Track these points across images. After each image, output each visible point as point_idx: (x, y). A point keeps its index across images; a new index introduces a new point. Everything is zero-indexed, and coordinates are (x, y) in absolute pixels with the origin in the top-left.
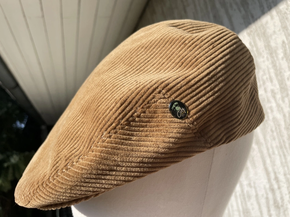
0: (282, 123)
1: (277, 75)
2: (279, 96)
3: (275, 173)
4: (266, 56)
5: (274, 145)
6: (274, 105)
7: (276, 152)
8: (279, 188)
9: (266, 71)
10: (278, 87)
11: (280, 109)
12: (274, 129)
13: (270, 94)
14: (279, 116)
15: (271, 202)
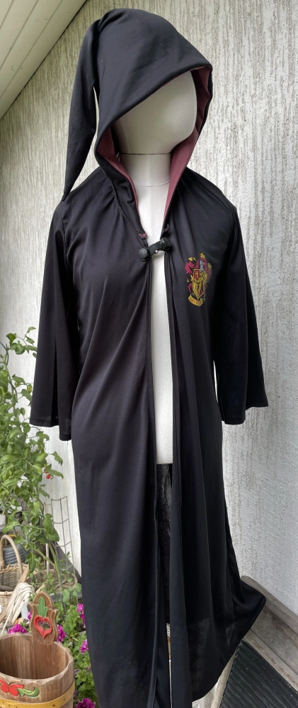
0: (282, 118)
1: (289, 58)
2: (285, 84)
3: (263, 182)
4: (285, 31)
5: (269, 148)
6: (279, 96)
7: (269, 157)
8: (263, 200)
9: (281, 52)
10: (287, 71)
11: (284, 101)
12: (273, 127)
13: (278, 83)
14: (280, 110)
15: (252, 221)
